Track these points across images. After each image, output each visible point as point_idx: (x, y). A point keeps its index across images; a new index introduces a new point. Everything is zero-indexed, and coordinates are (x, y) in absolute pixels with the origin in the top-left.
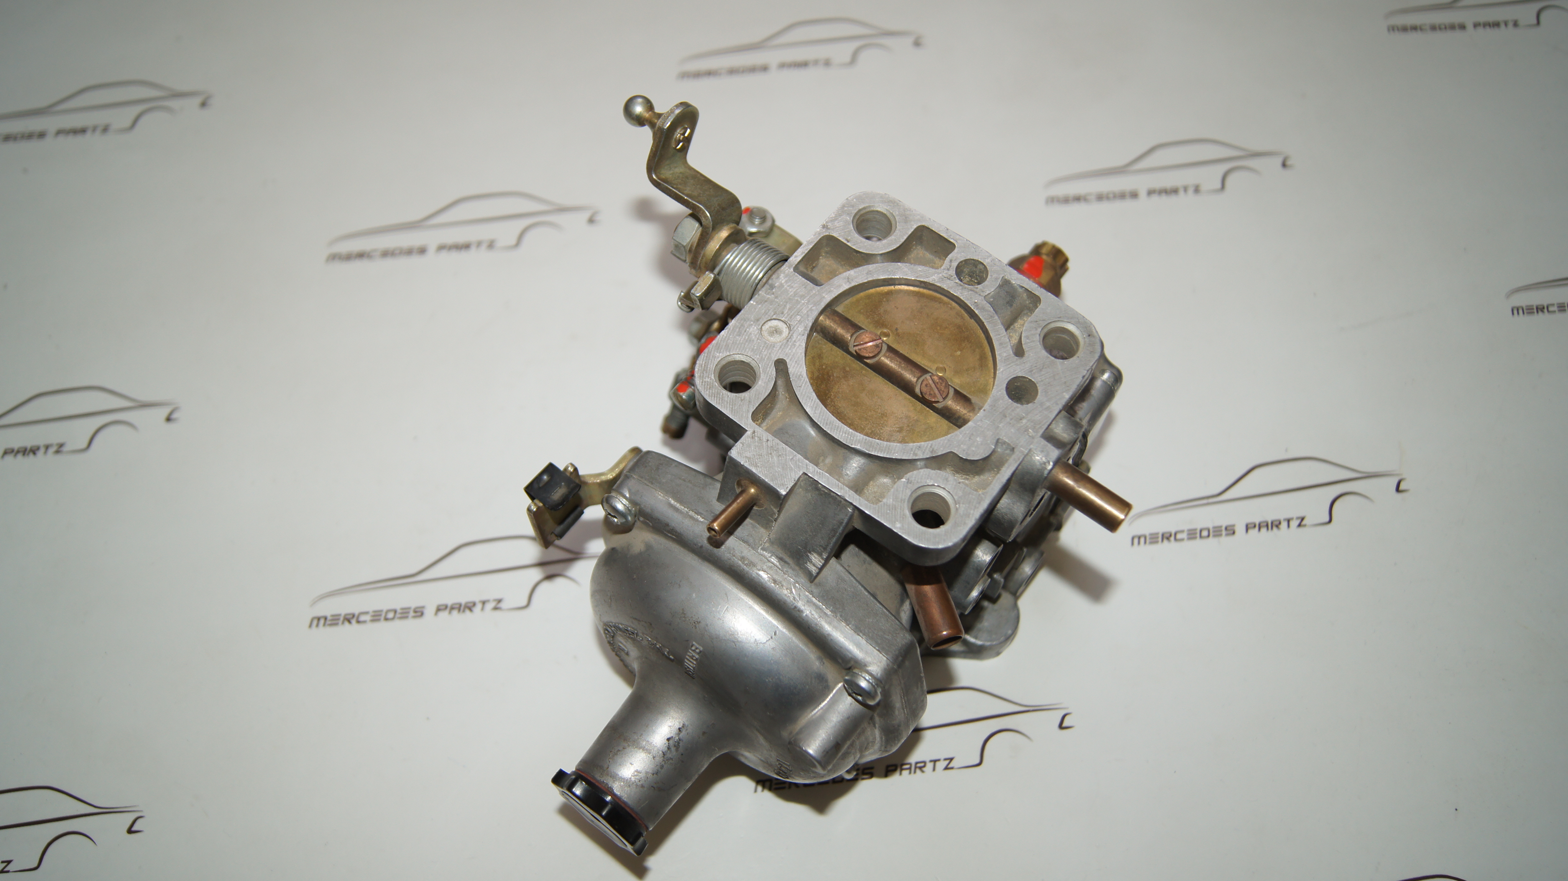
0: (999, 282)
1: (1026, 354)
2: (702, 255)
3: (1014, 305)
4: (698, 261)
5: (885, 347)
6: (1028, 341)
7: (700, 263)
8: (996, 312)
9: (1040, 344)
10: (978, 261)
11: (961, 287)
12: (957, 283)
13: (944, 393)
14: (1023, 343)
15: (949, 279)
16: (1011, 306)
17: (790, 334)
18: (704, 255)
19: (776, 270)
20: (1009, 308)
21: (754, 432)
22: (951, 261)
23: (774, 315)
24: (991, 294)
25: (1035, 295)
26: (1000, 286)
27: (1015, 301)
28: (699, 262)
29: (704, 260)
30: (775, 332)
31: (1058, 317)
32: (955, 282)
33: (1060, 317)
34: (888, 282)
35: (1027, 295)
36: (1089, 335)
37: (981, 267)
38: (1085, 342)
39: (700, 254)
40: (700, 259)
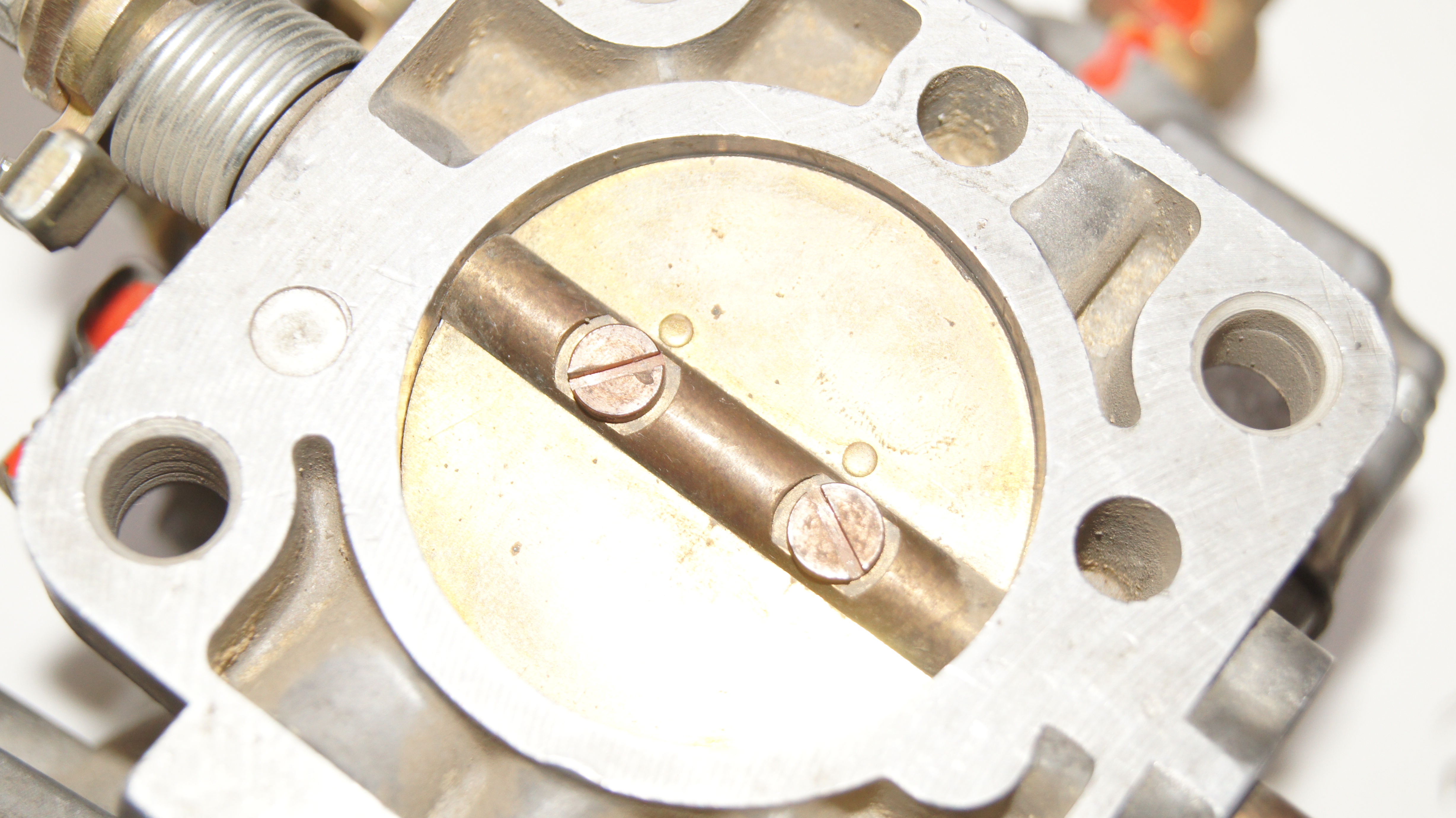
0: (1063, 149)
1: (1145, 418)
2: (61, 45)
3: (1112, 230)
4: (50, 64)
5: (675, 377)
6: (1153, 365)
7: (58, 71)
8: (1048, 262)
9: (1194, 379)
10: (994, 73)
11: (934, 171)
12: (920, 154)
13: (867, 551)
14: (1136, 373)
15: (897, 142)
16: (1100, 232)
17: (350, 344)
18: (70, 46)
19: (311, 107)
20: (1092, 240)
21: (212, 710)
22: (903, 75)
23: (299, 272)
24: (1034, 195)
25: (1182, 196)
26: (1067, 166)
27: (1113, 216)
28: (54, 68)
29: (70, 60)
30: (298, 335)
31: (1258, 281)
32: (916, 153)
33: (1264, 280)
34: (691, 146)
35: (1154, 194)
36: (1359, 346)
37: (1005, 91)
38: (1344, 368)
39: (56, 41)
40: (58, 56)
